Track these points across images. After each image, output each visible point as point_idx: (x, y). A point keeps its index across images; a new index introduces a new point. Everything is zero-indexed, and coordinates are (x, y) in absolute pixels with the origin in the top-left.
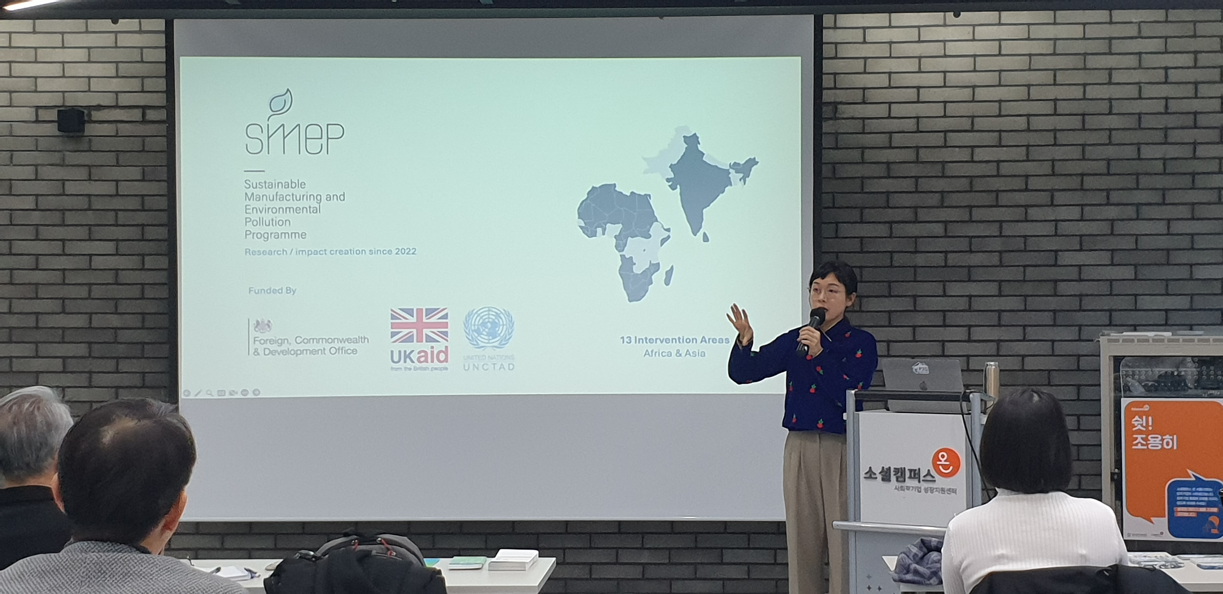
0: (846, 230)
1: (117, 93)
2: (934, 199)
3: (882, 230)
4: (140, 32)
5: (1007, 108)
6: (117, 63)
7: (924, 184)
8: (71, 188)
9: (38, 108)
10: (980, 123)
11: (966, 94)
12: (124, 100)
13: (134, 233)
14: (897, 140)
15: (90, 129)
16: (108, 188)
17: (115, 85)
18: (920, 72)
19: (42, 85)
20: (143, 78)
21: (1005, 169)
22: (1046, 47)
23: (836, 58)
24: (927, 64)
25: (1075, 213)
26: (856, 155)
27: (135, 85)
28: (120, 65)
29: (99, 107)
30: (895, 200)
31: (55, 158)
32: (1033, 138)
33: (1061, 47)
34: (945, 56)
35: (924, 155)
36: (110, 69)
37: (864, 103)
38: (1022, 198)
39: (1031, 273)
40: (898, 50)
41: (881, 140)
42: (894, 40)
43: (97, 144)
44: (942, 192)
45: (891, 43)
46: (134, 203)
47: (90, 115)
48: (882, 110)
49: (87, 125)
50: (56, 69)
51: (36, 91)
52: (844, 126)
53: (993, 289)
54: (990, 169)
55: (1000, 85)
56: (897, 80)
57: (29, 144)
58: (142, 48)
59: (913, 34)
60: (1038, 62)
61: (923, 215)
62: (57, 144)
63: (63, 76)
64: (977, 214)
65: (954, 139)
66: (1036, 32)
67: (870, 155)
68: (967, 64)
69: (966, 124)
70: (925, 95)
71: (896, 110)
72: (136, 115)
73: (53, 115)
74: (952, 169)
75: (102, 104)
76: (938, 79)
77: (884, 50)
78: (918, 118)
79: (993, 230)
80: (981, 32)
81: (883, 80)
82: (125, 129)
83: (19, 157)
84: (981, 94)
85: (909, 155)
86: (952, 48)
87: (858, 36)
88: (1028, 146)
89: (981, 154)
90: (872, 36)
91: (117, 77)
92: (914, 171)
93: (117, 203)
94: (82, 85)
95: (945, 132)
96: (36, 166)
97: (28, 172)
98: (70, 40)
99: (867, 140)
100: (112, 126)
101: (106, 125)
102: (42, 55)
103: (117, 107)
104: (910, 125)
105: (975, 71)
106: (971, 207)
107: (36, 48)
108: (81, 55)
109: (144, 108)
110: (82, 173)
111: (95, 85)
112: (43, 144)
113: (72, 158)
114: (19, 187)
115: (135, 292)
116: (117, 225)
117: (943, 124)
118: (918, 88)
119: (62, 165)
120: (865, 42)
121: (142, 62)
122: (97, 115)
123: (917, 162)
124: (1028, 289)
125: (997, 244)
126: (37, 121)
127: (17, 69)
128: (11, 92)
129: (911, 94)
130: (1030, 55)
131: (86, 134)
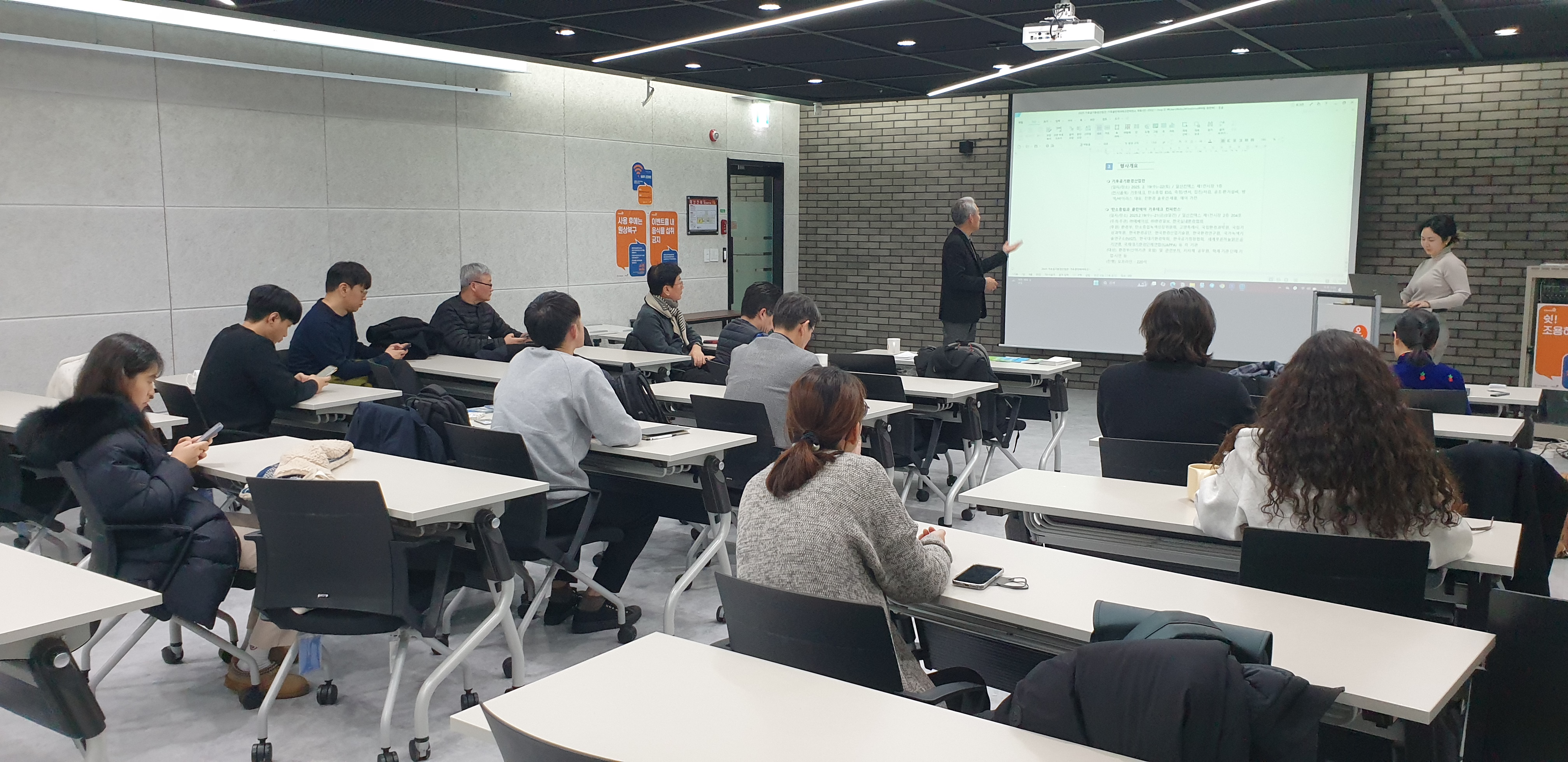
0: (1387, 200)
1: (988, 132)
2: (1447, 182)
3: (1412, 200)
4: (1001, 100)
5: (1503, 125)
6: (989, 117)
7: (1442, 173)
8: (965, 181)
9: (952, 141)
10: (1482, 135)
11: (1475, 116)
12: (992, 136)
13: (993, 203)
14: (1426, 146)
15: (976, 151)
16: (982, 181)
17: (988, 128)
18: (1444, 104)
19: (955, 130)
20: (1001, 124)
21: (1498, 162)
22: (1535, 85)
23: (1389, 97)
24: (1449, 99)
25: (1545, 189)
26: (1397, 155)
27: (997, 127)
28: (991, 118)
29: (980, 140)
30: (1421, 182)
31: (959, 166)
32: (1520, 143)
33: (1545, 85)
34: (1462, 93)
35: (1443, 155)
36: (986, 120)
37: (1405, 123)
38: (1508, 180)
39: (1511, 227)
40: (1429, 91)
41: (1415, 146)
42: (1427, 85)
43: (978, 159)
44: (1454, 177)
45: (1425, 87)
46: (994, 188)
47: (975, 144)
48: (1417, 128)
49: (974, 149)
50: (961, 121)
51: (951, 133)
52: (1391, 138)
53: (1484, 236)
54: (1488, 162)
55: (1499, 110)
56: (1428, 109)
57: (947, 159)
58: (1001, 109)
59: (1441, 81)
60: (1527, 95)
61: (1439, 191)
62: (960, 159)
63: (964, 125)
64: (1476, 190)
65: (1464, 144)
66: (1527, 76)
67: (1406, 155)
68: (1477, 97)
69: (1473, 135)
70: (1446, 118)
71: (1426, 128)
72: (997, 143)
73: (957, 145)
74: (1460, 163)
75: (982, 138)
76: (1456, 108)
77: (1420, 92)
78: (1440, 132)
79: (1486, 199)
80: (1487, 78)
81: (1419, 110)
82: (991, 150)
83: (943, 166)
84: (1484, 116)
85: (1433, 155)
86: (1466, 89)
87: (1404, 83)
88: (1516, 148)
89: (1481, 154)
90: (1413, 83)
91: (989, 124)
92: (1435, 164)
93: (986, 188)
94: (973, 129)
95: (1458, 140)
96: (950, 170)
97: (946, 174)
98: (968, 106)
99: (1405, 146)
100: (986, 149)
101: (982, 149)
102: (955, 114)
103: (988, 139)
104: (1435, 136)
105: (1482, 102)
106: (1472, 186)
107: (952, 111)
108: (973, 113)
109: (1001, 139)
110: (971, 173)
111: (979, 128)
112: (954, 159)
113: (967, 166)
114: (942, 181)
115: (993, 232)
116: (985, 199)
117: (1457, 135)
118: (1442, 114)
119: (962, 169)
120: (1408, 87)
121: (1001, 115)
122: (979, 144)
123: (1438, 158)
124: (1507, 236)
125: (1489, 208)
126: (951, 148)
127: (944, 122)
128: (940, 134)
129: (1437, 118)
130: (1522, 91)
131: (973, 153)
